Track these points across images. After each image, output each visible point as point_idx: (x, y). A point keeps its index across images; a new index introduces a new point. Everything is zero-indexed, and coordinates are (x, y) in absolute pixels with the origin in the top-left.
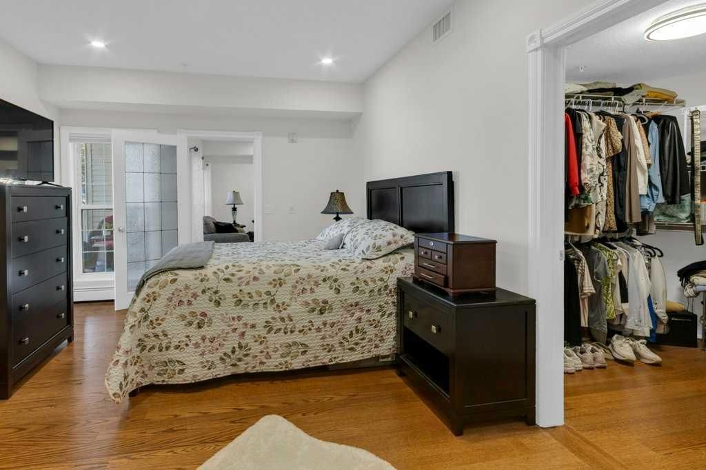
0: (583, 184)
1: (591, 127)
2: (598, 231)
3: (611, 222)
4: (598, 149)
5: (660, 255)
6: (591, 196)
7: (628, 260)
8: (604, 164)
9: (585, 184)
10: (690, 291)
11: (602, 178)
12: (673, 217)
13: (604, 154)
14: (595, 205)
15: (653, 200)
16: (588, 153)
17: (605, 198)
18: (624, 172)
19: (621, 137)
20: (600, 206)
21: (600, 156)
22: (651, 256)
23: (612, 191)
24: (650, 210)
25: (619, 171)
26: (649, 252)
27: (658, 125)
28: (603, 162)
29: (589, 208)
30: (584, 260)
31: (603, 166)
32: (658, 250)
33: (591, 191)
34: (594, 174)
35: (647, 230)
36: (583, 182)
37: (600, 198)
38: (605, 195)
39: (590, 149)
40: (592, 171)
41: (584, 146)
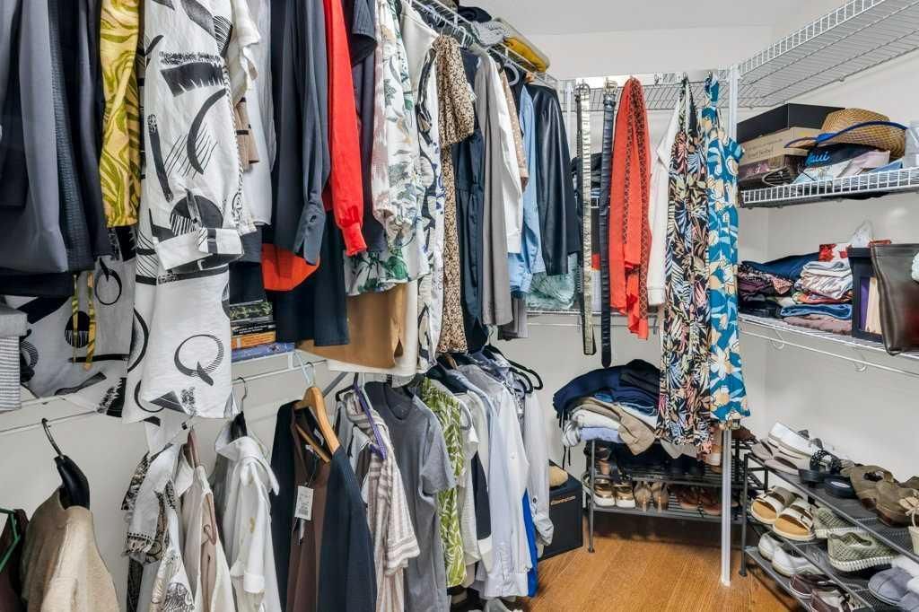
0: (378, 216)
1: (402, 33)
2: (424, 361)
3: (455, 327)
4: (421, 111)
5: (538, 385)
6: (405, 256)
7: (489, 416)
8: (436, 159)
9: (386, 214)
10: (570, 436)
11: (431, 200)
12: (549, 297)
13: (435, 133)
14: (415, 283)
15: (528, 266)
16: (393, 115)
17: (440, 263)
18: (479, 193)
19: (473, 97)
20: (427, 286)
21: (426, 134)
22: (526, 392)
23: (456, 244)
24: (522, 290)
25: (470, 192)
26: (520, 381)
27: (533, 98)
28: (433, 153)
29: (400, 295)
30: (391, 460)
31: (434, 166)
32: (536, 375)
33: (404, 241)
34: (408, 186)
35: (516, 331)
36: (378, 207)
37: (425, 262)
38: (438, 255)
39: (398, 101)
40: (404, 175)
41: (380, 85)
